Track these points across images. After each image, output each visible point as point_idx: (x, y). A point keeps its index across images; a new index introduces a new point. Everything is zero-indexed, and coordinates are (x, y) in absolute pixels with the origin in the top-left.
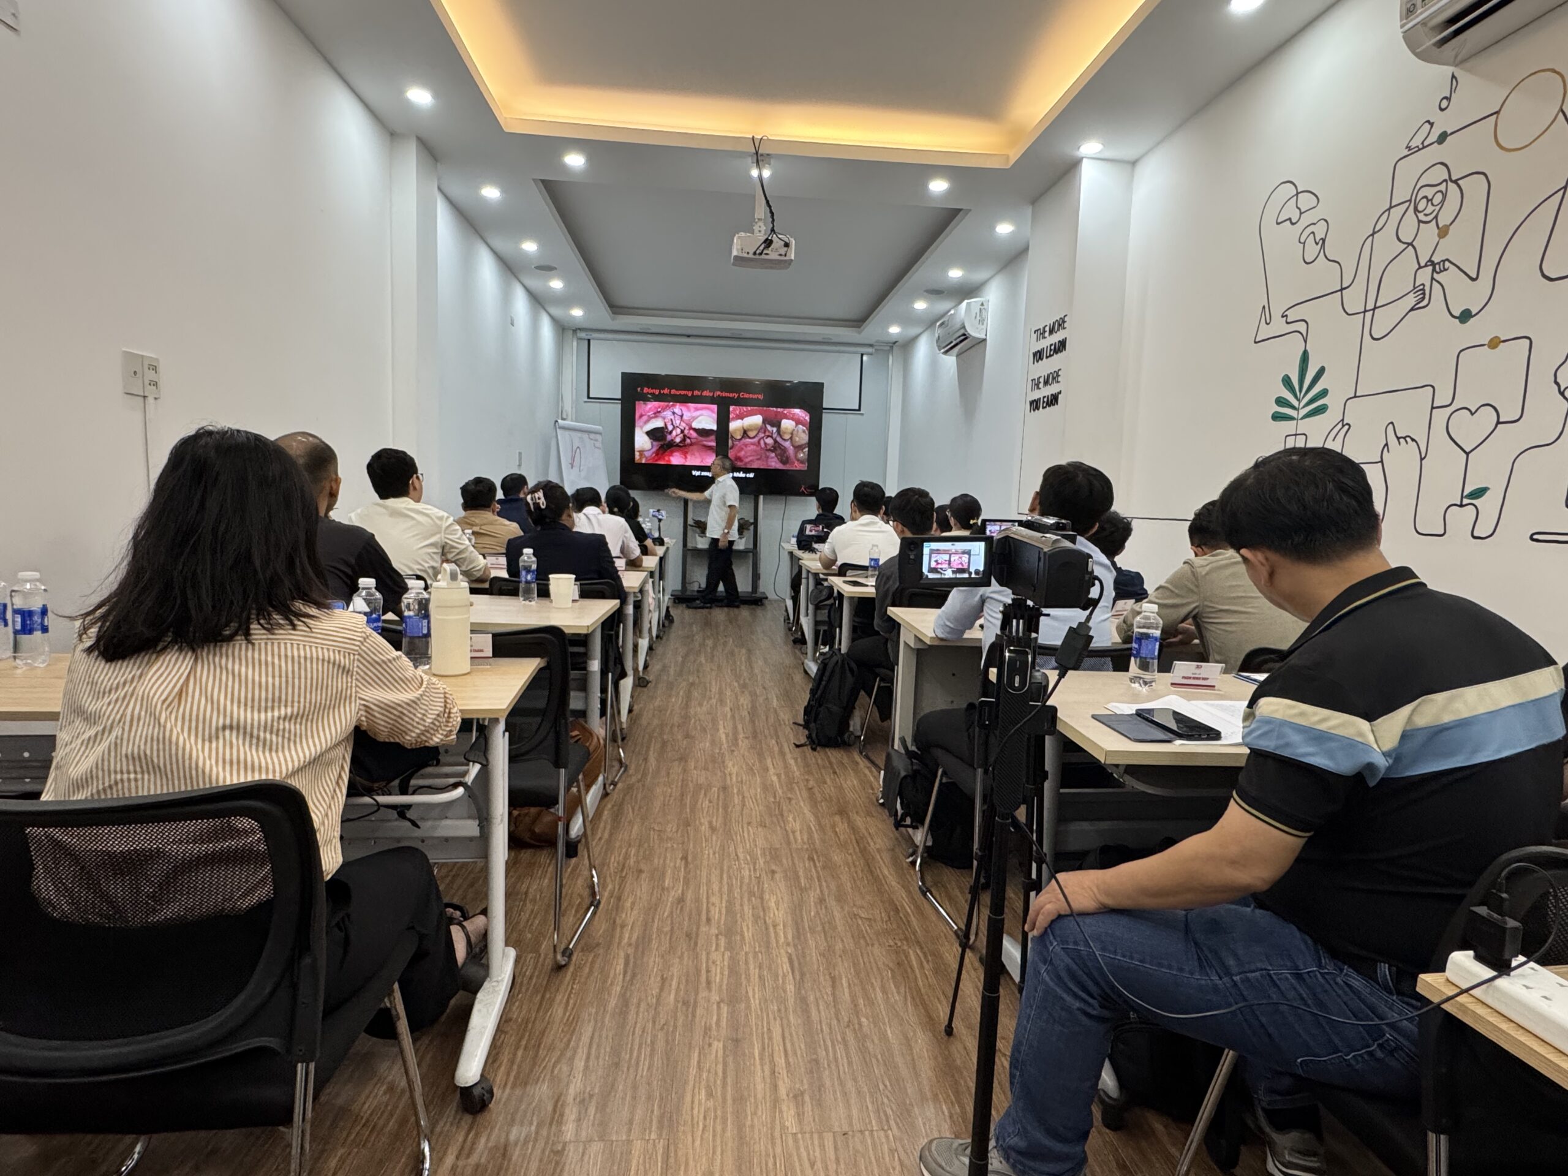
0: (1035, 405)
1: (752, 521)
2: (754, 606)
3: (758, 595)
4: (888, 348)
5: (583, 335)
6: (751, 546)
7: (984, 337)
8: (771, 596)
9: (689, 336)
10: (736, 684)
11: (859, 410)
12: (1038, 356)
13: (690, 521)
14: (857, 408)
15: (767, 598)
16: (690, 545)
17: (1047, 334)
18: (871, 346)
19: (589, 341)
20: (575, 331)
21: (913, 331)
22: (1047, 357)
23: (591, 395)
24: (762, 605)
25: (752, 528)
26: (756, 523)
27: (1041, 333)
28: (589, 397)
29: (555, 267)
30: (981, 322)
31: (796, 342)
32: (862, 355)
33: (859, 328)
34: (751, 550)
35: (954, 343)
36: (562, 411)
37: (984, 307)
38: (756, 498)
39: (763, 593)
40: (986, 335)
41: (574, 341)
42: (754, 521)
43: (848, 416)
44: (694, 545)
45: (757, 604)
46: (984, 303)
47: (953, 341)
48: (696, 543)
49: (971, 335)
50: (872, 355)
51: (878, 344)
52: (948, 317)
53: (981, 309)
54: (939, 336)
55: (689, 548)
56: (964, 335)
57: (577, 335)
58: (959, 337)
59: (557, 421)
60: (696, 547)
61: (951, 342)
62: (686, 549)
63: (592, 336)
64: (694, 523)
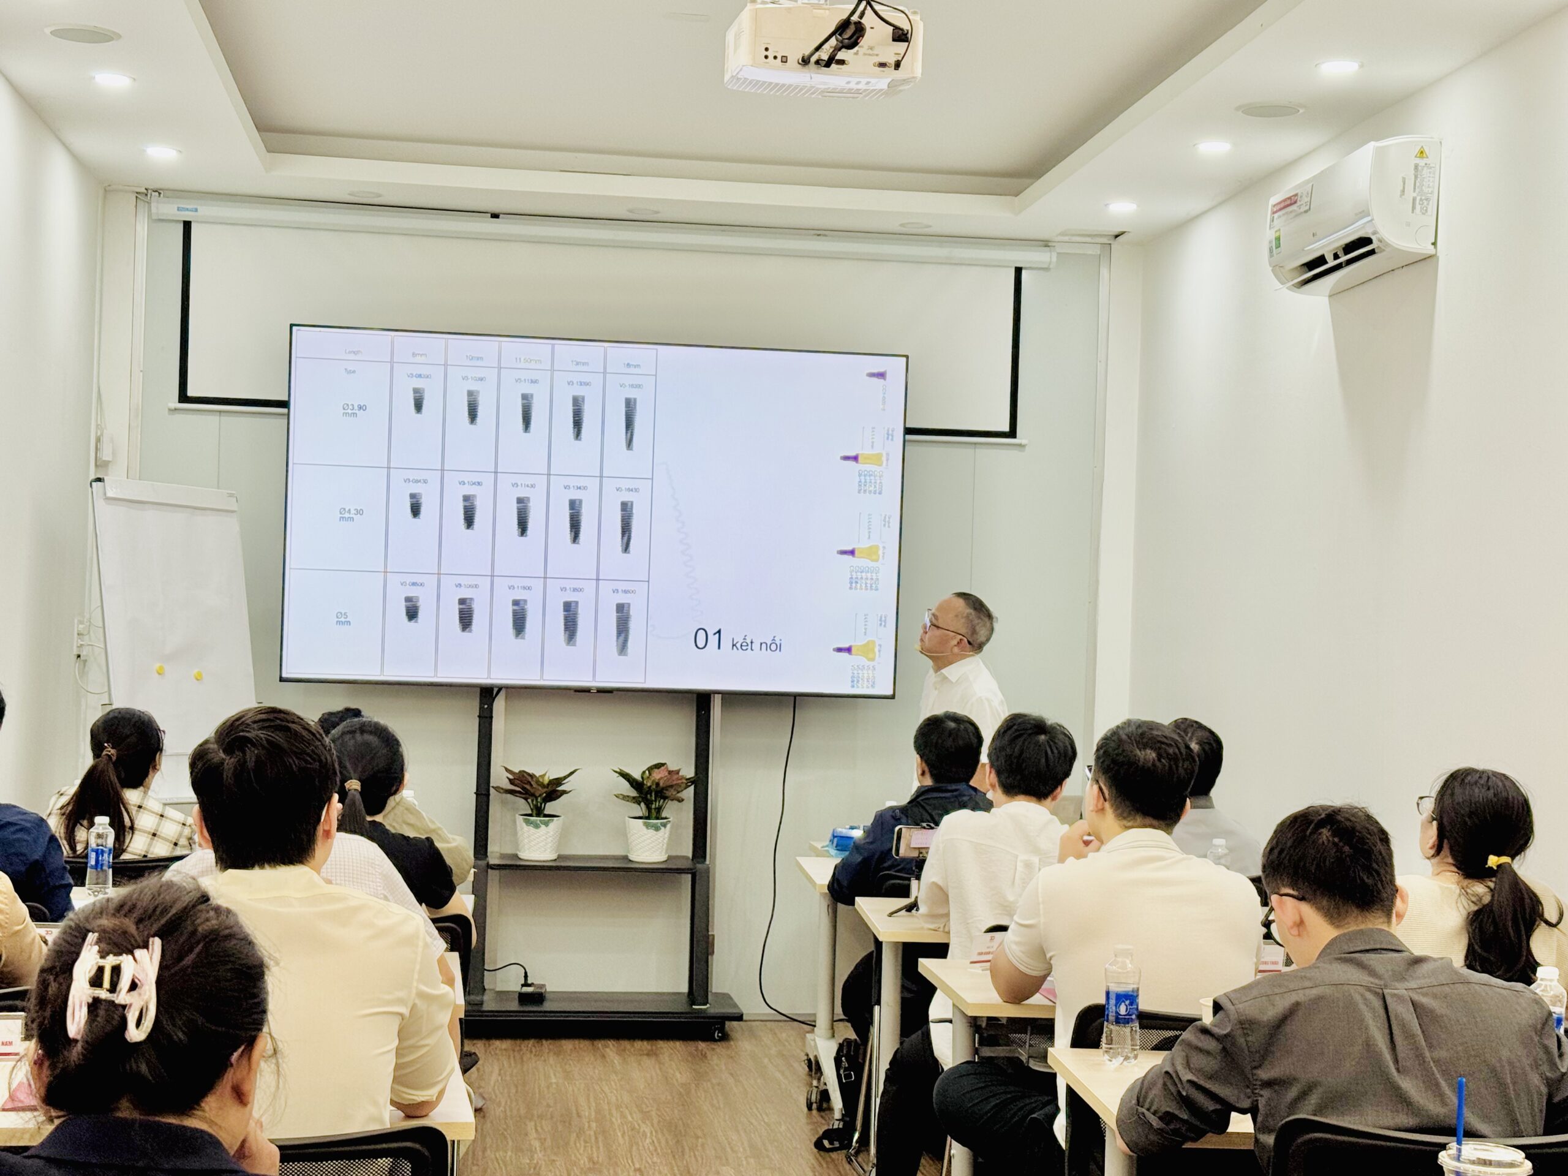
1: (689, 772)
2: (702, 1045)
3: (711, 1008)
4: (1095, 250)
5: (170, 209)
6: (687, 850)
7: (1431, 250)
8: (750, 1005)
9: (495, 216)
11: (1012, 433)
13: (499, 777)
14: (1006, 428)
15: (739, 1018)
16: (496, 850)
18: (1046, 244)
19: (187, 226)
20: (145, 195)
21: (1179, 208)
23: (191, 392)
24: (725, 1037)
25: (689, 793)
26: (701, 781)
28: (184, 397)
29: (119, 36)
30: (1418, 207)
31: (820, 233)
32: (1018, 271)
33: (1016, 195)
34: (687, 864)
35: (1331, 263)
36: (98, 440)
37: (1425, 161)
38: (702, 701)
39: (726, 997)
40: (1434, 244)
41: (142, 228)
42: (696, 773)
43: (981, 452)
44: (509, 850)
45: (708, 1038)
46: (1426, 149)
47: (1329, 257)
48: (516, 843)
49: (1387, 245)
50: (1047, 269)
51: (1066, 238)
52: (1308, 181)
53: (1416, 167)
54: (1278, 239)
55: (493, 860)
56: (1365, 241)
57: (154, 210)
58: (1349, 248)
59: (99, 480)
60: (516, 857)
61: (1321, 260)
62: (482, 863)
63: (199, 213)
64: (511, 781)
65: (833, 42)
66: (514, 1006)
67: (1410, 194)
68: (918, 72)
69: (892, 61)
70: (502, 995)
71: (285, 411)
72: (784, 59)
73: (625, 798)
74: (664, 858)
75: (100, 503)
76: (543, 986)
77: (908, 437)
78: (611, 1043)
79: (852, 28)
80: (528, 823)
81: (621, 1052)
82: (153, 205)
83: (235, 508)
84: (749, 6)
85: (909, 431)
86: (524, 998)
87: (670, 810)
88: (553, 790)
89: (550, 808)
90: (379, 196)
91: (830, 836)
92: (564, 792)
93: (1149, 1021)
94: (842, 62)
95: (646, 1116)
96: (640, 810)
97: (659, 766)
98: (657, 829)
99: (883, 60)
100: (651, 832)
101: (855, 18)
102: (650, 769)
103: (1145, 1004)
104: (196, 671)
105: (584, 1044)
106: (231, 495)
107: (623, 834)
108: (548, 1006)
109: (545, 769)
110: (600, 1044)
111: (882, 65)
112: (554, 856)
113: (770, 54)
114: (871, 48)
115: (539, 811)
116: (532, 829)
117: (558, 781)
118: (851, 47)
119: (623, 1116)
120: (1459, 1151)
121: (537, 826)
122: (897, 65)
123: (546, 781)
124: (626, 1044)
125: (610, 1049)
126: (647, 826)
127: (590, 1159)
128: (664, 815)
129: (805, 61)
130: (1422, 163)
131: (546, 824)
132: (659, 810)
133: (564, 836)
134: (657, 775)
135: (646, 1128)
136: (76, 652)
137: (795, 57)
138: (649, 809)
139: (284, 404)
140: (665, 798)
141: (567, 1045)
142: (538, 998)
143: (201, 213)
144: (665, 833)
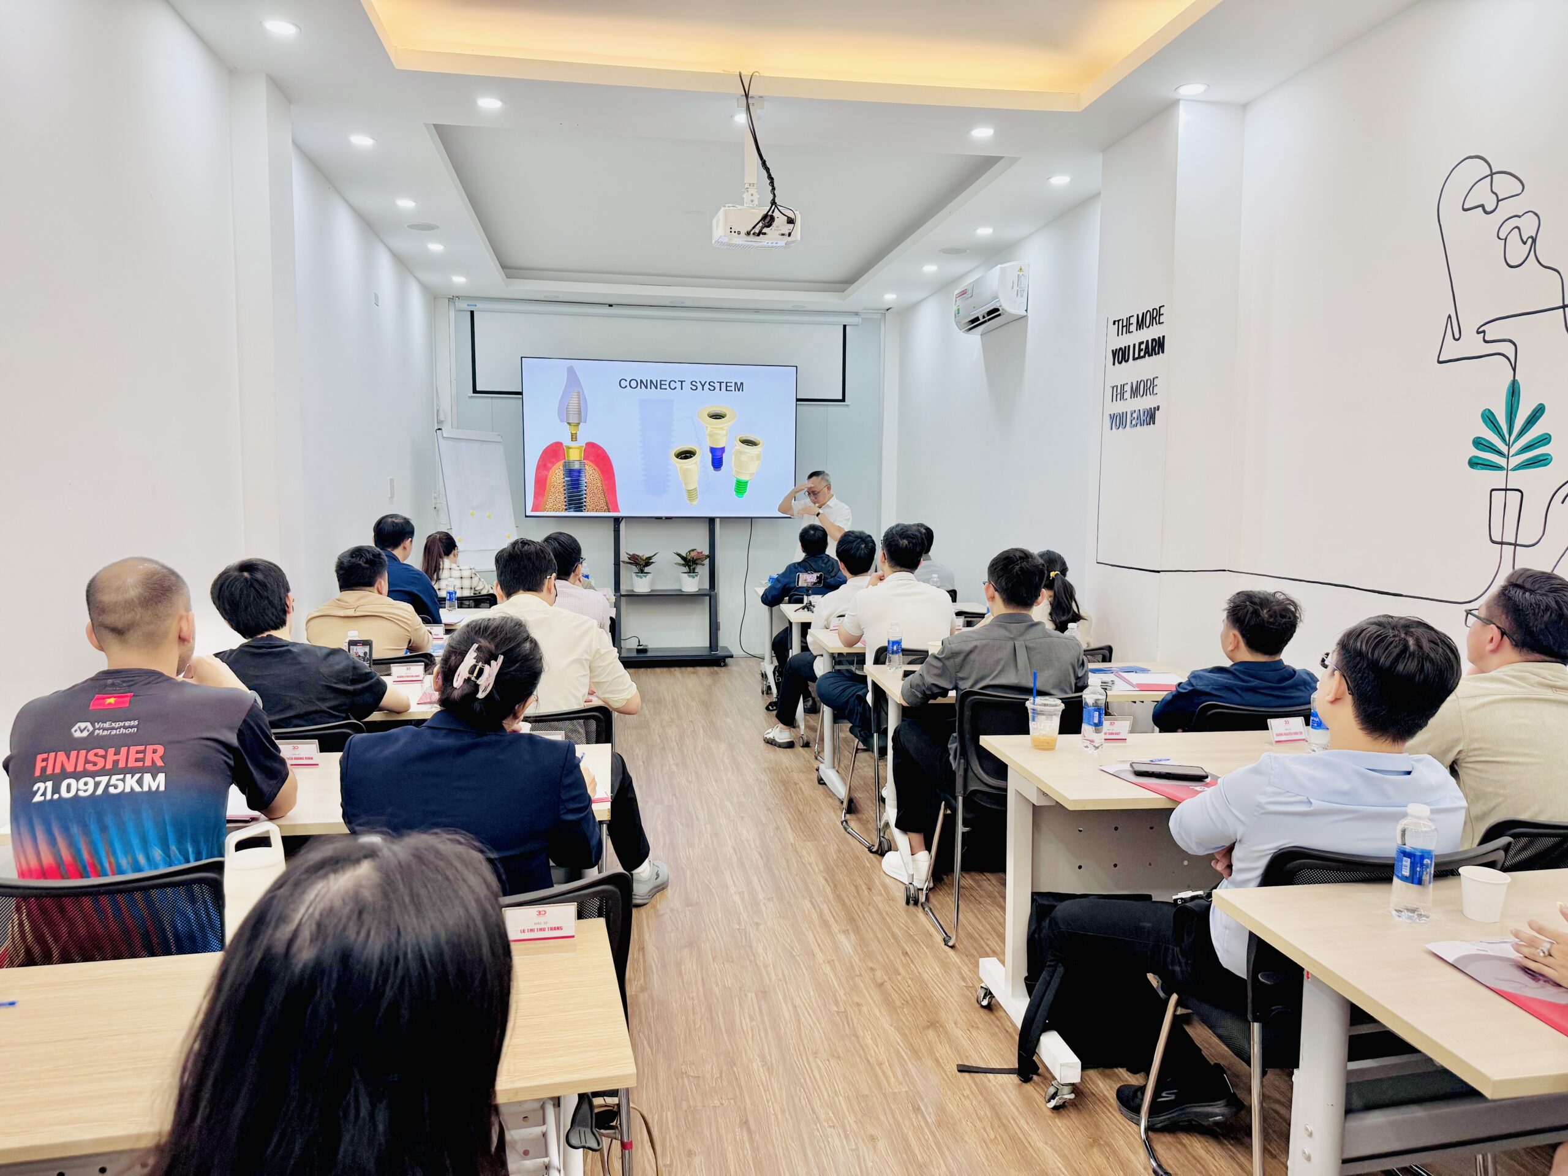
0: (1119, 420)
1: (706, 552)
2: (716, 668)
3: (720, 653)
4: (878, 316)
5: (463, 305)
6: (707, 586)
7: (1024, 313)
8: (736, 651)
9: (611, 306)
10: (728, 804)
11: (843, 400)
12: (1121, 355)
13: (624, 557)
14: (841, 398)
15: (732, 657)
16: (624, 588)
17: (1133, 328)
18: (857, 314)
19: (472, 313)
20: (452, 299)
21: (914, 297)
22: (1134, 359)
23: (478, 389)
24: (725, 665)
25: (707, 562)
26: (712, 557)
27: (1124, 326)
28: (475, 391)
29: (438, 227)
30: (1019, 294)
31: (757, 311)
32: (845, 326)
33: (843, 292)
34: (707, 592)
35: (982, 320)
36: (438, 411)
37: (1022, 273)
38: (711, 521)
39: (725, 648)
40: (1026, 311)
41: (452, 314)
42: (710, 552)
43: (830, 408)
44: (629, 588)
45: (719, 665)
46: (1023, 268)
47: (981, 318)
48: (632, 585)
49: (1006, 311)
50: (857, 325)
51: (865, 311)
52: (970, 284)
53: (1018, 275)
54: (958, 310)
55: (623, 593)
56: (997, 310)
57: (457, 306)
58: (989, 313)
59: (439, 429)
60: (633, 591)
61: (977, 319)
62: (618, 594)
63: (478, 306)
64: (629, 558)
65: (760, 224)
66: (634, 654)
67: (1016, 288)
68: (799, 238)
69: (787, 233)
70: (629, 650)
71: (521, 396)
72: (739, 233)
73: (679, 564)
74: (697, 590)
75: (440, 440)
76: (646, 646)
77: (798, 403)
78: (677, 669)
79: (769, 218)
80: (637, 576)
81: (682, 673)
82: (457, 304)
83: (500, 440)
84: (723, 209)
85: (798, 400)
86: (639, 651)
87: (699, 569)
88: (648, 562)
89: (646, 569)
90: (558, 297)
91: (768, 578)
92: (653, 563)
93: (906, 652)
94: (765, 234)
95: (693, 699)
96: (686, 569)
97: (693, 550)
98: (694, 577)
99: (783, 233)
100: (691, 579)
101: (770, 213)
102: (689, 552)
103: (904, 646)
104: (488, 514)
105: (665, 670)
106: (499, 435)
107: (679, 580)
108: (649, 654)
109: (644, 553)
110: (673, 669)
111: (783, 235)
112: (649, 590)
113: (733, 230)
114: (777, 227)
115: (642, 571)
116: (639, 579)
117: (650, 558)
118: (769, 226)
119: (683, 699)
120: (1034, 700)
121: (641, 578)
122: (790, 234)
123: (644, 558)
124: (683, 669)
125: (677, 671)
126: (689, 576)
127: (670, 717)
128: (696, 571)
129: (748, 233)
130: (1021, 274)
131: (645, 577)
132: (694, 569)
133: (653, 582)
134: (693, 554)
135: (693, 704)
136: (434, 506)
137: (743, 232)
138: (690, 569)
139: (520, 393)
140: (697, 564)
141: (658, 670)
142: (645, 651)
143: (479, 307)
144: (697, 579)
